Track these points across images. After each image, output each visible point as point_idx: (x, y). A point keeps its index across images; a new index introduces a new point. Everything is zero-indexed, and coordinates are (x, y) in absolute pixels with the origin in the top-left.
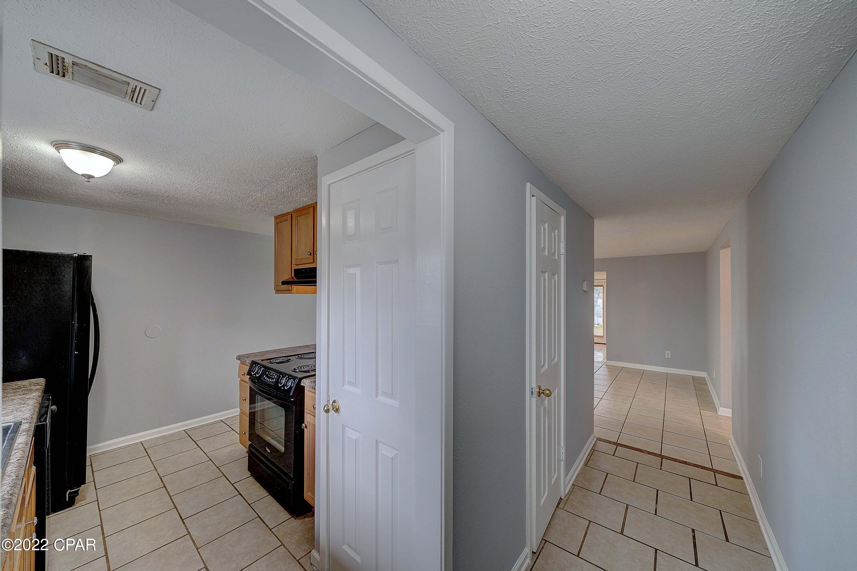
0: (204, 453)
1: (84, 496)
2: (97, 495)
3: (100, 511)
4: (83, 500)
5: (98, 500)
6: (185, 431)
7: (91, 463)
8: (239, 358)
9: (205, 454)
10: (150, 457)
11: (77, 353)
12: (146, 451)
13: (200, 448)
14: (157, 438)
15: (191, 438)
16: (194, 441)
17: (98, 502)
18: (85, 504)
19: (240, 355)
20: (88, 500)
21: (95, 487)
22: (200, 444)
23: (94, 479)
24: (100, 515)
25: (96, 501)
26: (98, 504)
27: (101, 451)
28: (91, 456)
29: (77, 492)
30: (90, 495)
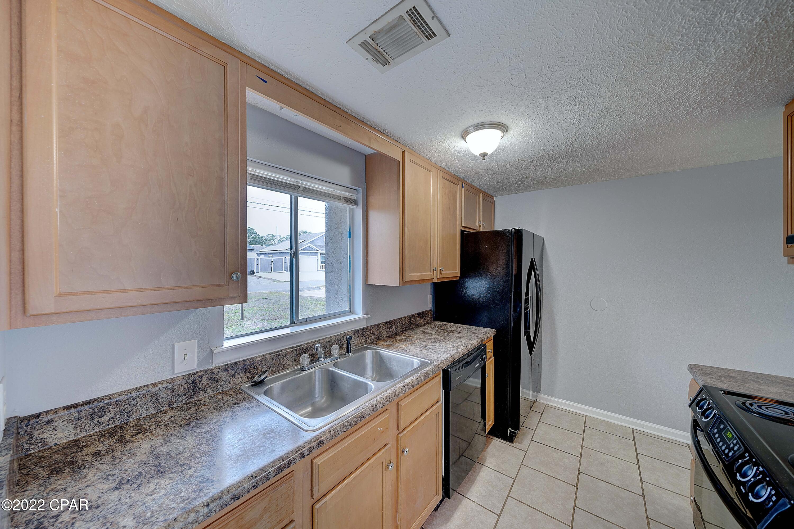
0: (641, 479)
1: (522, 441)
2: (529, 446)
3: (522, 463)
6: (633, 430)
7: (543, 411)
8: (692, 368)
9: (642, 481)
10: (583, 439)
11: (514, 313)
12: (584, 429)
13: (639, 467)
14: (602, 421)
15: (635, 445)
16: (636, 452)
17: (526, 453)
18: (519, 447)
19: (694, 365)
20: (522, 446)
21: (532, 437)
22: (640, 461)
23: (536, 428)
24: (519, 469)
25: (525, 450)
26: (525, 455)
28: (547, 405)
29: (515, 433)
30: (526, 442)
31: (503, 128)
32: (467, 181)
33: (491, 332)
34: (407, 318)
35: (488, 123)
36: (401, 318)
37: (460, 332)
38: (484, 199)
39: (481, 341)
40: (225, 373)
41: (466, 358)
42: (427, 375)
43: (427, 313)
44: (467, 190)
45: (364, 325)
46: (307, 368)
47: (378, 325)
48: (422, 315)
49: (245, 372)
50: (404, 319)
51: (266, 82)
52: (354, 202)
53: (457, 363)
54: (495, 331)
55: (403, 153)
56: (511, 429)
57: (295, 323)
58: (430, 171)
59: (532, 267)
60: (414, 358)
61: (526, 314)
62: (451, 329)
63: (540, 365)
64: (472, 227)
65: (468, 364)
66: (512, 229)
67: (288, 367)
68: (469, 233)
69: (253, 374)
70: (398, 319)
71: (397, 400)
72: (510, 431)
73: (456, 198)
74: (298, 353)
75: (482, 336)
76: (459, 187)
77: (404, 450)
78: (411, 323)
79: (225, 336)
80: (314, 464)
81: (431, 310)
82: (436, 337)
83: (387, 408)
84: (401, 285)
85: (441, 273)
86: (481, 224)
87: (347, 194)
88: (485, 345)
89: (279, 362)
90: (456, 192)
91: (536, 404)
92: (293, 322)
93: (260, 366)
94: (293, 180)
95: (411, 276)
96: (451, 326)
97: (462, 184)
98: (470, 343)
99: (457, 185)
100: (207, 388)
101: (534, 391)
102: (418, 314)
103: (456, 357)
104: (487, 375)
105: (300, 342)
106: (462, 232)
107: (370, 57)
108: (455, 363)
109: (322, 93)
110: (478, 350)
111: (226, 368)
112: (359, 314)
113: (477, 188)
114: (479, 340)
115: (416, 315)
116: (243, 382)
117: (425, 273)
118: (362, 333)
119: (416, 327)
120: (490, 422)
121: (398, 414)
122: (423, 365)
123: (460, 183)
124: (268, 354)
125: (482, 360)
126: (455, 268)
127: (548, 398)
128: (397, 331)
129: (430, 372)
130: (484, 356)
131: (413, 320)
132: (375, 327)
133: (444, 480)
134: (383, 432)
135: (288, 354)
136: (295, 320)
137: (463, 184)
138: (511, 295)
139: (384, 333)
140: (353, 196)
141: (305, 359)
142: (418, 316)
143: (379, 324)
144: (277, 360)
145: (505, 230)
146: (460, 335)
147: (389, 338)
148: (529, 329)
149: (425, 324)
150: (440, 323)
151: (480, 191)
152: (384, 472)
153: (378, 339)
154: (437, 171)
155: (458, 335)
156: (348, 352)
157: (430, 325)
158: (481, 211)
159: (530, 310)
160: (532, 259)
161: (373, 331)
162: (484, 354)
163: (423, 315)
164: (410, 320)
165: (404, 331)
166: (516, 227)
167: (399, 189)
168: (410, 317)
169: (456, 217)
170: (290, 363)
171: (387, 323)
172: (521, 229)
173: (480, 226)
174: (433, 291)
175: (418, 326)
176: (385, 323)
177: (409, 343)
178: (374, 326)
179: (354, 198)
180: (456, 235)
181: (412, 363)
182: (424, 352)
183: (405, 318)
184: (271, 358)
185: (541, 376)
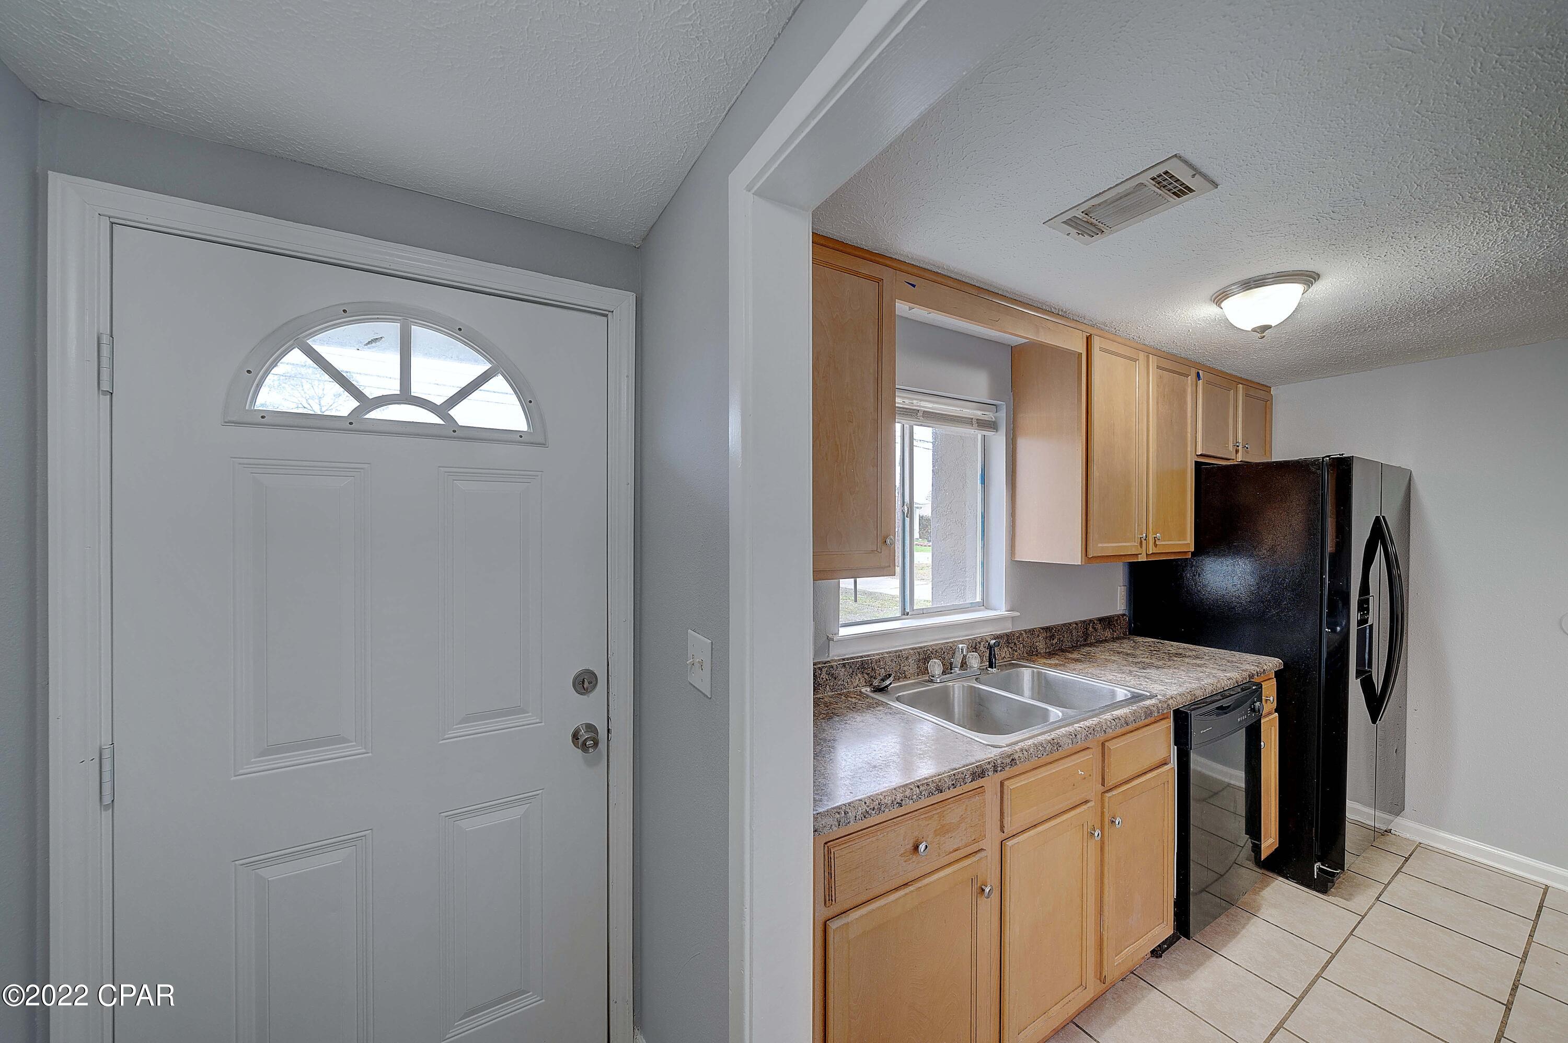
1: (1353, 895)
2: (1370, 909)
3: (1351, 934)
4: (1345, 899)
5: (1363, 917)
7: (1410, 855)
10: (1534, 929)
11: (1329, 630)
12: (1539, 912)
17: (1361, 920)
18: (1342, 906)
20: (1350, 905)
21: (1380, 895)
23: (1389, 883)
24: (1345, 941)
25: (1360, 915)
26: (1359, 923)
27: (1444, 848)
28: (1421, 845)
29: (1333, 875)
30: (1362, 901)
31: (1309, 278)
32: (1208, 364)
33: (1272, 663)
34: (1080, 625)
35: (1273, 275)
36: (1070, 624)
37: (1197, 657)
38: (1247, 395)
39: (1249, 676)
40: (843, 670)
41: (1220, 700)
42: (1149, 712)
43: (1117, 620)
44: (1208, 383)
45: (1007, 628)
46: (938, 679)
47: (1031, 632)
48: (1107, 622)
49: (862, 672)
50: (1074, 625)
51: (914, 286)
52: (992, 425)
53: (1201, 703)
54: (1281, 661)
55: (1089, 339)
56: (1322, 865)
57: (908, 614)
58: (1135, 360)
59: (1378, 533)
60: (1115, 687)
61: (1361, 634)
62: (1174, 651)
63: (1400, 751)
64: (1219, 455)
65: (1222, 710)
66: (1323, 458)
67: (910, 675)
68: (1212, 468)
69: (871, 677)
70: (1064, 625)
71: (1101, 737)
72: (1320, 869)
73: (1185, 402)
74: (921, 658)
75: (1253, 669)
76: (1190, 380)
77: (1114, 820)
78: (1086, 635)
79: (842, 621)
80: (1005, 787)
81: (1124, 615)
82: (1148, 661)
83: (1088, 746)
84: (1083, 563)
85: (1156, 545)
86: (1240, 448)
87: (979, 414)
88: (1259, 686)
89: (899, 667)
90: (1185, 391)
91: (1390, 837)
92: (905, 613)
93: (878, 667)
94: (907, 401)
95: (1101, 547)
96: (1173, 646)
97: (1198, 373)
98: (1226, 676)
99: (1187, 376)
100: (826, 685)
101: (1383, 810)
102: (1101, 620)
103: (1200, 694)
104: (1262, 744)
105: (921, 642)
106: (1197, 464)
107: (1074, 231)
108: (1197, 704)
109: (978, 281)
110: (1243, 690)
111: (845, 664)
112: (1000, 608)
113: (1231, 375)
114: (1246, 674)
115: (1096, 622)
116: (861, 686)
117: (1125, 544)
118: (1008, 639)
119: (1096, 642)
120: (1270, 842)
121: (1103, 761)
122: (1136, 698)
123: (1193, 372)
124: (886, 652)
125: (1253, 710)
126: (1182, 535)
127: (1424, 829)
128: (1062, 645)
129: (1155, 709)
130: (1258, 704)
131: (1091, 629)
132: (1026, 633)
133: (1176, 904)
134: (1085, 778)
135: (909, 657)
136: (908, 610)
137: (1200, 372)
138: (1322, 590)
139: (1041, 645)
140: (989, 416)
141: (936, 667)
142: (1100, 623)
143: (1033, 630)
144: (897, 662)
145: (1305, 460)
146: (1198, 662)
147: (1050, 655)
148: (1370, 665)
149: (1114, 640)
150: (1146, 640)
151: (1237, 380)
152: (1085, 840)
153: (1032, 655)
154: (1148, 357)
155: (1194, 661)
156: (991, 666)
157: (1125, 641)
158: (1240, 419)
159: (1371, 627)
160: (1377, 519)
161: (1023, 640)
162: (1257, 701)
163: (1109, 623)
164: (1086, 628)
165: (1075, 648)
166: (1335, 452)
167: (1080, 400)
168: (1086, 624)
169: (1184, 439)
170: (911, 671)
171: (1047, 629)
172: (1349, 457)
173: (1237, 451)
174: (1127, 580)
175: (1101, 642)
176: (1043, 629)
177: (1095, 664)
178: (1025, 631)
179: (992, 418)
180: (1184, 472)
181: (1113, 693)
182: (1132, 681)
183: (1076, 624)
184: (890, 659)
185: (1403, 778)
